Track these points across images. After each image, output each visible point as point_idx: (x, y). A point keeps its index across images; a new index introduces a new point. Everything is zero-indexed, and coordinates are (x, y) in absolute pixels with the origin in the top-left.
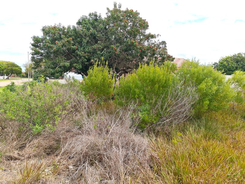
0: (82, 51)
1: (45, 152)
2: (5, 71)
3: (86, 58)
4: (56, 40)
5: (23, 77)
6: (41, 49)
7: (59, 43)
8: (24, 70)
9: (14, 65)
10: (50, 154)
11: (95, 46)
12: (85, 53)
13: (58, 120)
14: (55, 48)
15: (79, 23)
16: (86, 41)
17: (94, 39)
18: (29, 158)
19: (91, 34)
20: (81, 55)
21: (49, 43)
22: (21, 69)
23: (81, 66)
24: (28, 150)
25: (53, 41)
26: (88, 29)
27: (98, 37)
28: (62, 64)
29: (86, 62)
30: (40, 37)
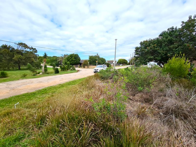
0: (161, 50)
1: (144, 100)
2: (122, 63)
3: (164, 54)
4: (147, 47)
5: (128, 65)
6: (139, 52)
7: (149, 48)
8: (128, 62)
9: (125, 60)
10: (147, 102)
11: (172, 46)
12: (164, 51)
13: (152, 87)
14: (146, 50)
15: (160, 35)
16: (165, 44)
17: (171, 42)
18: (137, 101)
19: (169, 40)
20: (161, 52)
21: (143, 48)
22: (127, 61)
23: (160, 58)
24: (136, 97)
25: (146, 48)
26: (167, 38)
27: (174, 40)
28: (149, 57)
29: (164, 56)
30: (139, 47)
